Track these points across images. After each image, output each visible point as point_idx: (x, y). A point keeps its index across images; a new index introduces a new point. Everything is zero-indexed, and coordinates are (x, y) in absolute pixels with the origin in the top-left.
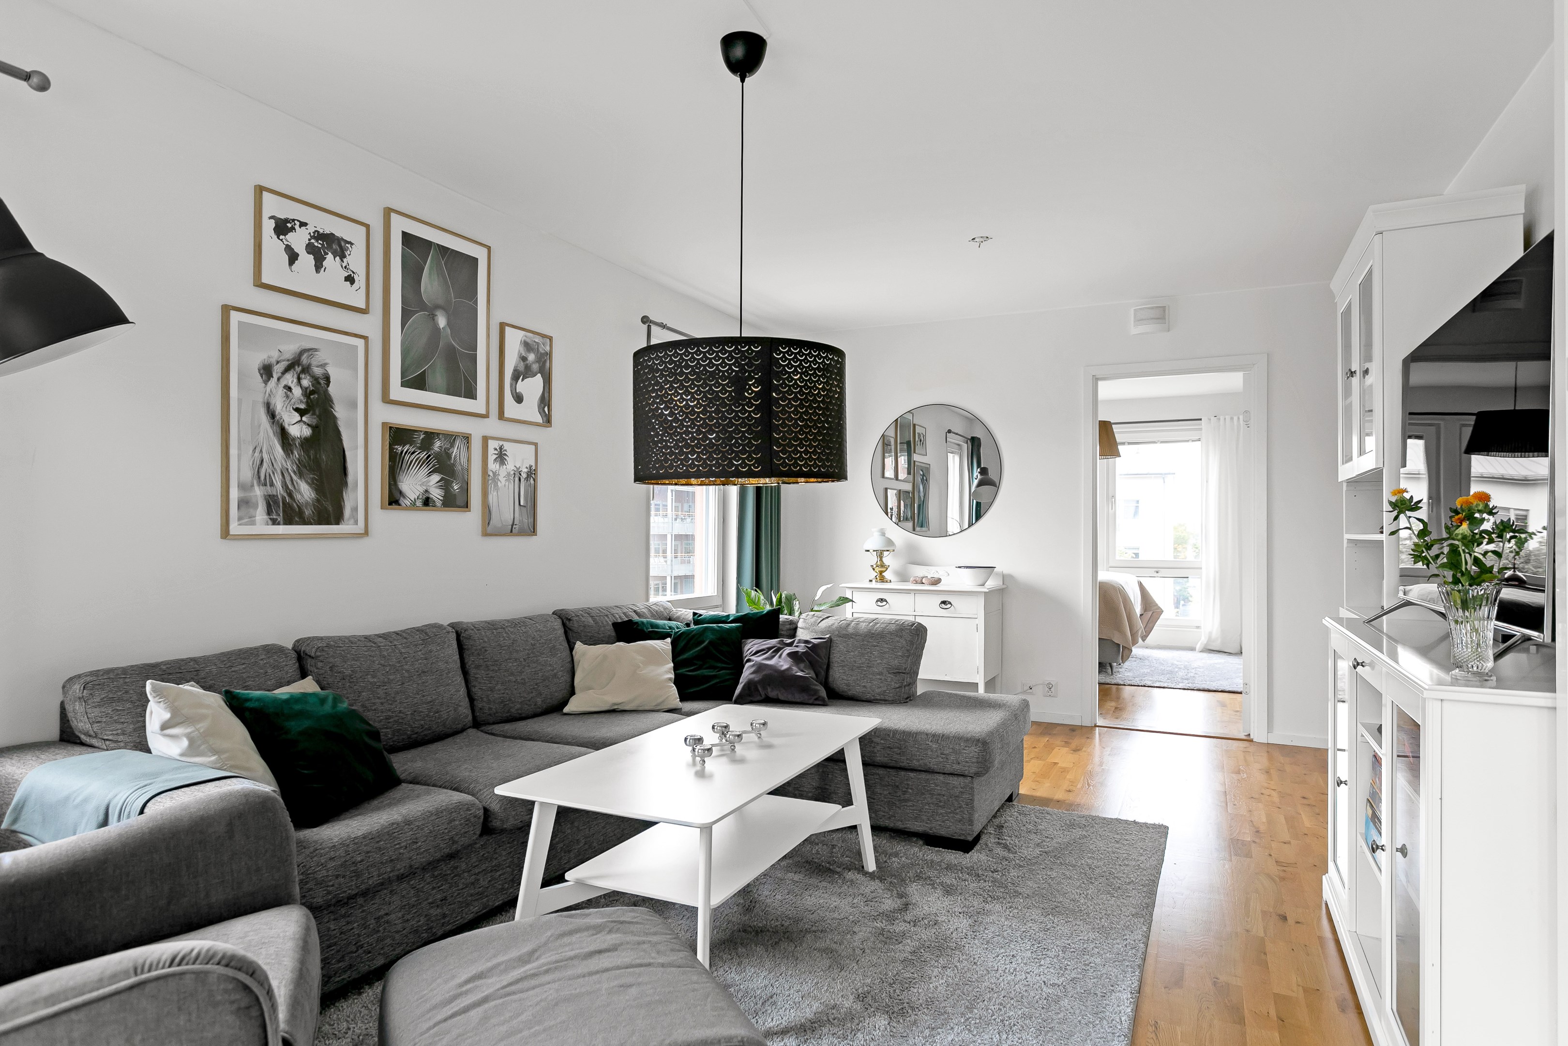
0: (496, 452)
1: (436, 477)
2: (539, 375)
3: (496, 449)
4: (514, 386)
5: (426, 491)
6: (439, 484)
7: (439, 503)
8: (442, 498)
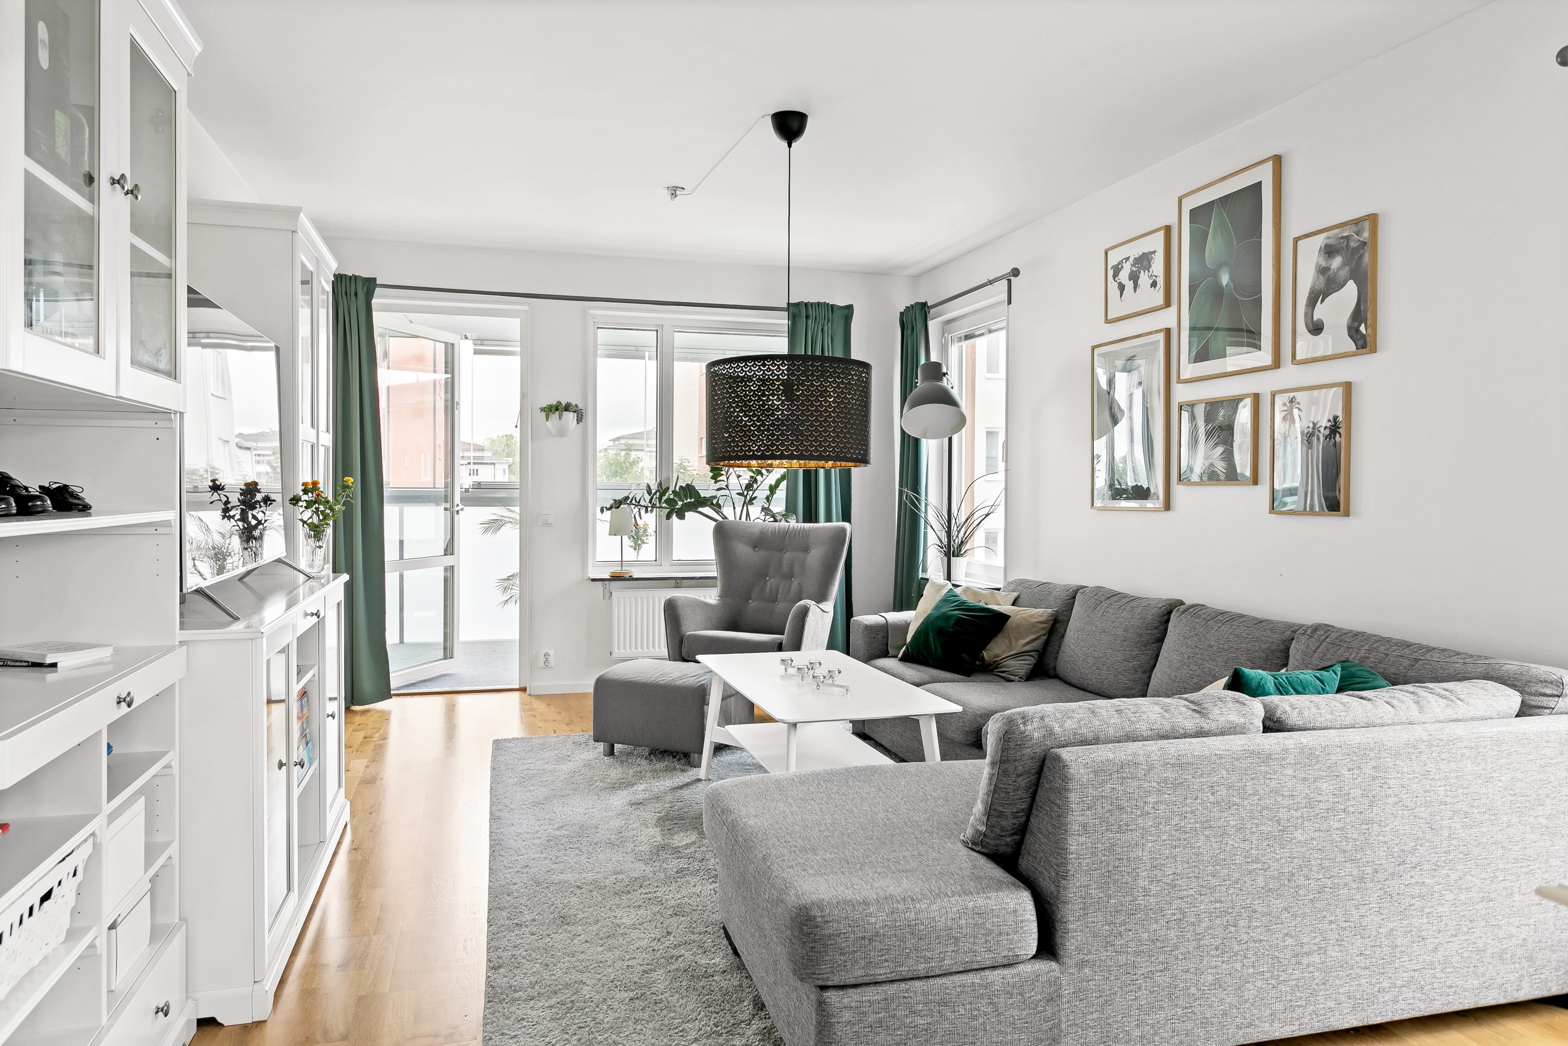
0: (1285, 408)
1: (1220, 449)
2: (1351, 282)
3: (1284, 405)
4: (1309, 316)
5: (1211, 465)
6: (1221, 457)
7: (1222, 477)
8: (1225, 471)
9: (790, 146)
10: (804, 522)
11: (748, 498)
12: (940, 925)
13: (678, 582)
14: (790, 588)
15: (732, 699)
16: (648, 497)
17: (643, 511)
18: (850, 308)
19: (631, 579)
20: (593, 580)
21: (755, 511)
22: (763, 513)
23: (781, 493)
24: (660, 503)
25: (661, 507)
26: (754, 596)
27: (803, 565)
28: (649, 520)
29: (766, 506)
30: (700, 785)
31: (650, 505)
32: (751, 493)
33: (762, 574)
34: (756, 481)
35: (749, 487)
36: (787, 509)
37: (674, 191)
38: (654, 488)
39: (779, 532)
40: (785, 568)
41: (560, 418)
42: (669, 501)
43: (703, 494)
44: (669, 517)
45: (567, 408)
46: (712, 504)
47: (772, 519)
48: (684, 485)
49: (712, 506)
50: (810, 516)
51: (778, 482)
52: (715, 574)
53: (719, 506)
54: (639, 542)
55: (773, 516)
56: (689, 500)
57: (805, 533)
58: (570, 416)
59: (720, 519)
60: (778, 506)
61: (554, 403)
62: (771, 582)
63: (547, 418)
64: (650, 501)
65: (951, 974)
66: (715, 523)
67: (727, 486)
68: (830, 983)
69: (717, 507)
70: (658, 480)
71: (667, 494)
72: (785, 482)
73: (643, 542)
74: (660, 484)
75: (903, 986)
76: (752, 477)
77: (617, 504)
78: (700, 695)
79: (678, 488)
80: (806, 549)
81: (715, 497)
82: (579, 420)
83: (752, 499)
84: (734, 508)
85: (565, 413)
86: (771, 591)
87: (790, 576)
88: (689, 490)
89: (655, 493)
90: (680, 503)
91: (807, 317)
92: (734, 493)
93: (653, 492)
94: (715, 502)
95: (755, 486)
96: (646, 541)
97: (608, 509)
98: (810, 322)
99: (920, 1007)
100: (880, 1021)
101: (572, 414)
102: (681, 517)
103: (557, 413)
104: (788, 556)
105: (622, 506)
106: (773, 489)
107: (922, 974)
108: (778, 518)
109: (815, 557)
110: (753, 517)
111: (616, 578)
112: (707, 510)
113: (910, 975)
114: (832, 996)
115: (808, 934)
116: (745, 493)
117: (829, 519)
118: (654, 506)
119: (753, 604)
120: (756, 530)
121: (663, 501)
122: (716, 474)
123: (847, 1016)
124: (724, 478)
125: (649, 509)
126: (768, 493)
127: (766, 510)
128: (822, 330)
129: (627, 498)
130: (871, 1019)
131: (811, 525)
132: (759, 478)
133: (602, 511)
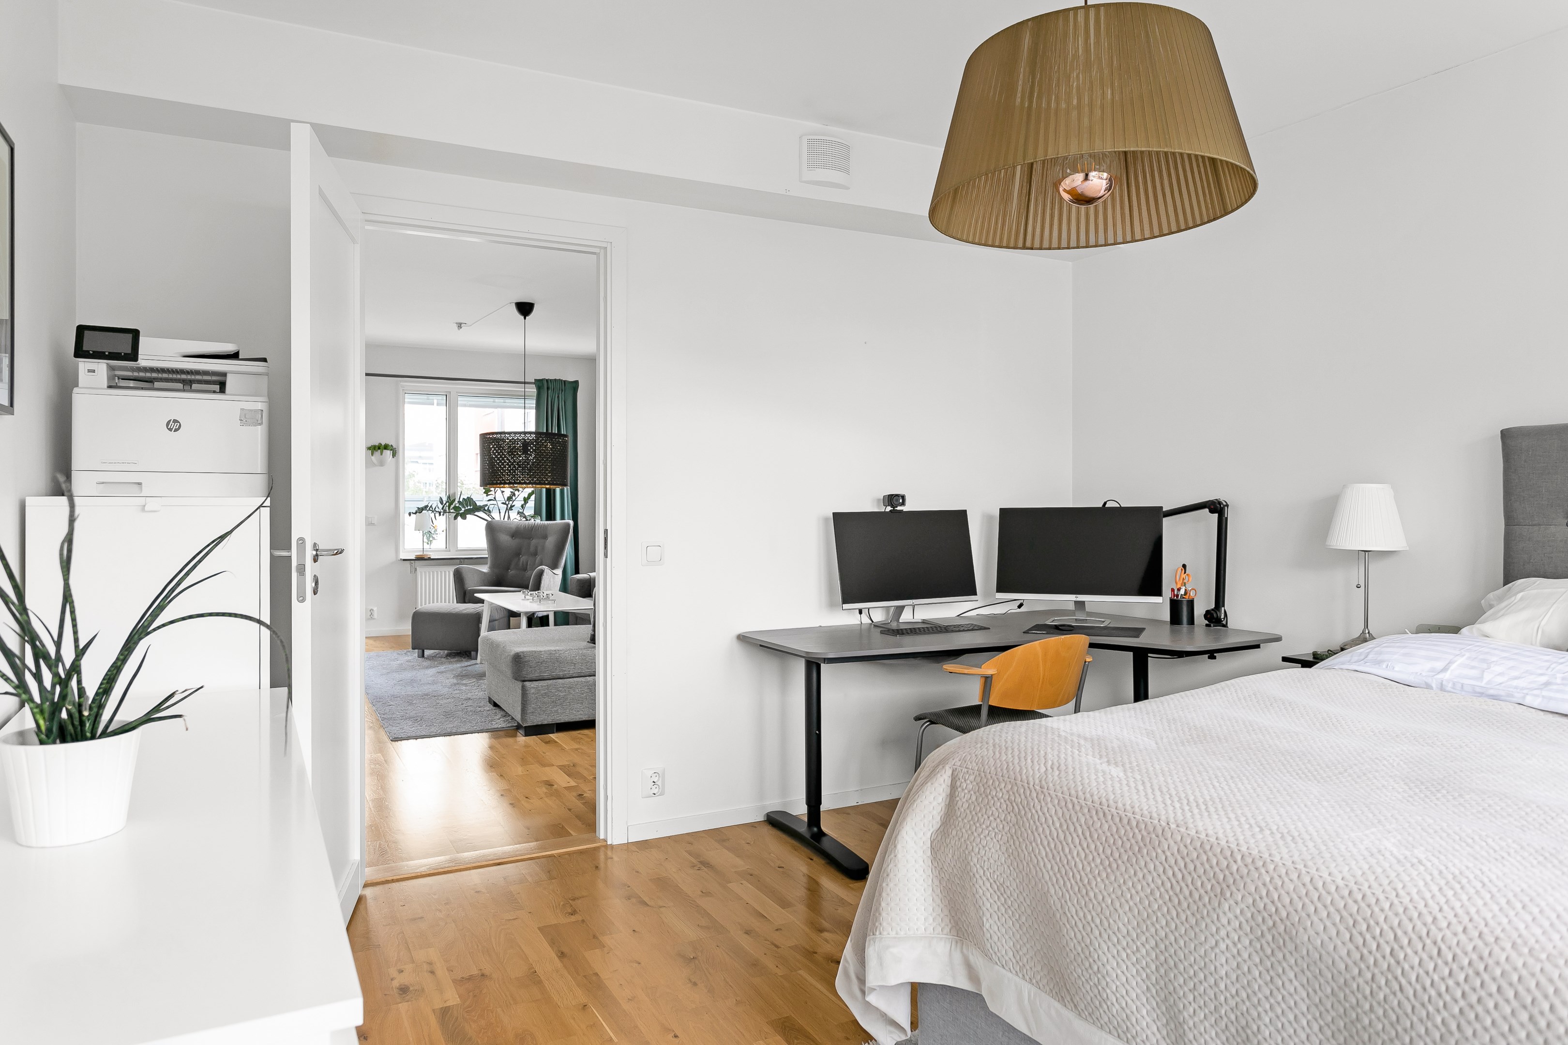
9: (525, 318)
10: (546, 520)
11: (509, 506)
12: (569, 659)
13: (462, 560)
14: (535, 561)
15: (496, 622)
16: (441, 506)
17: (437, 515)
18: (576, 382)
19: (429, 559)
20: (404, 560)
21: (514, 515)
22: (519, 515)
23: (531, 503)
24: (449, 509)
25: (450, 512)
26: (512, 566)
27: (543, 548)
28: (441, 522)
29: (520, 511)
30: (477, 666)
31: (442, 511)
32: (511, 502)
33: (518, 554)
34: (514, 495)
35: (509, 499)
36: (536, 513)
37: (460, 326)
38: (445, 499)
39: (528, 527)
40: (532, 549)
41: (381, 454)
42: (455, 508)
43: (478, 504)
44: (455, 518)
45: (386, 447)
46: (485, 510)
47: (524, 519)
48: (466, 498)
49: (484, 511)
50: (550, 516)
51: (530, 495)
52: (487, 556)
53: (490, 512)
54: (431, 539)
55: (525, 517)
56: (469, 507)
57: (545, 527)
58: (388, 453)
59: (490, 519)
60: (529, 510)
61: (377, 444)
62: (523, 559)
63: (372, 454)
64: (443, 509)
65: (573, 677)
66: (486, 522)
67: (495, 498)
68: (526, 679)
69: (488, 512)
70: (447, 494)
71: (454, 504)
72: (534, 495)
73: (434, 538)
74: (449, 497)
75: (554, 681)
76: (512, 492)
77: (420, 510)
78: (478, 617)
79: (461, 500)
80: (545, 537)
81: (487, 505)
82: (394, 456)
83: (512, 506)
84: (500, 513)
85: (384, 451)
86: (523, 564)
87: (535, 554)
88: (469, 501)
89: (445, 504)
90: (463, 509)
91: (548, 388)
92: (499, 503)
93: (444, 502)
94: (486, 508)
95: (514, 498)
96: (435, 538)
97: (415, 513)
98: (550, 391)
99: (561, 689)
100: (545, 693)
101: (389, 451)
102: (464, 517)
103: (379, 451)
104: (534, 542)
105: (423, 512)
106: (526, 500)
107: (561, 676)
108: (528, 519)
109: (551, 542)
110: (512, 518)
111: (419, 559)
112: (481, 514)
113: (557, 677)
114: (527, 684)
115: (517, 662)
116: (507, 503)
117: (563, 518)
118: (445, 512)
119: (512, 572)
120: (513, 526)
121: (451, 508)
122: (487, 492)
123: (533, 691)
124: (493, 493)
125: (442, 513)
126: (523, 502)
127: (521, 514)
128: (558, 397)
129: (427, 506)
130: (543, 692)
131: (551, 522)
132: (516, 493)
133: (410, 514)
